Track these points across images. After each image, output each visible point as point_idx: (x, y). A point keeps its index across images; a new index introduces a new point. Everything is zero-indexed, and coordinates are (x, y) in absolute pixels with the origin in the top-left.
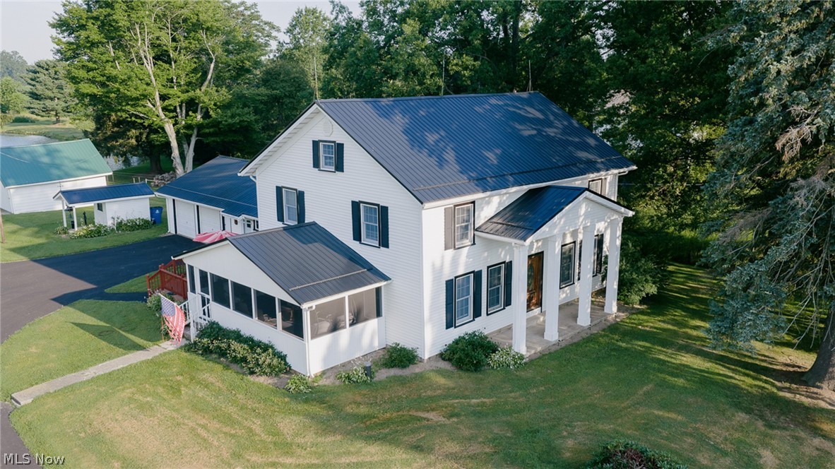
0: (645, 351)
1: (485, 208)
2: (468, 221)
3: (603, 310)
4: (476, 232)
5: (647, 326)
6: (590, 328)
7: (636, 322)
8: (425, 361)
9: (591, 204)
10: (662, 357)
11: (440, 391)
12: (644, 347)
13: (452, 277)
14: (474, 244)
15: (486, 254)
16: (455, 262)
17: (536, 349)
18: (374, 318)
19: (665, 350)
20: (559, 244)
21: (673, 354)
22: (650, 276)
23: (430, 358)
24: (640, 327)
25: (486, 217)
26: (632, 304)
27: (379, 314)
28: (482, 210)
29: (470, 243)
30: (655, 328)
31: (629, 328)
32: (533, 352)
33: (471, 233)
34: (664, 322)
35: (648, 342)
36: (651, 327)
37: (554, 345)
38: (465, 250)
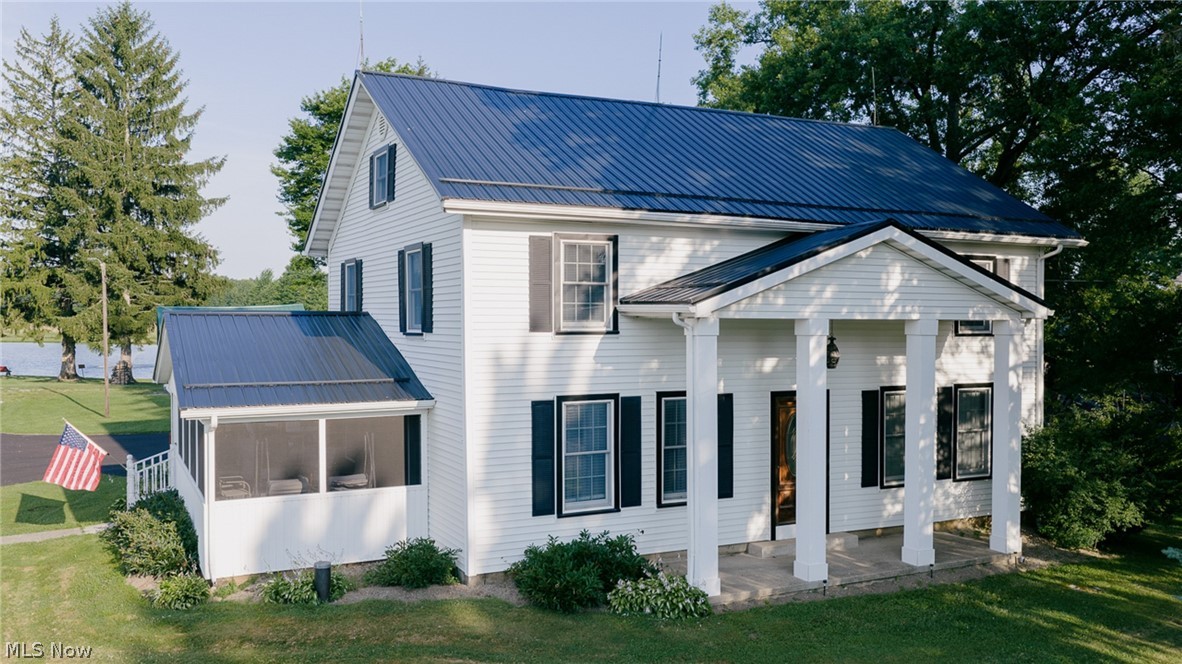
0: (1051, 630)
1: (650, 260)
2: (602, 277)
3: (988, 546)
4: (621, 308)
5: (1092, 587)
6: (931, 573)
7: (1067, 576)
8: (471, 581)
9: (920, 270)
10: (1094, 646)
11: (441, 638)
12: (1055, 621)
13: (552, 397)
14: (616, 331)
15: (654, 364)
16: (560, 364)
17: (755, 592)
18: (401, 485)
19: (1113, 633)
20: (819, 344)
21: (1132, 644)
22: (1122, 482)
23: (484, 576)
24: (1072, 586)
25: (651, 281)
26: (1076, 544)
27: (413, 476)
28: (642, 261)
29: (604, 330)
30: (1118, 593)
31: (1038, 584)
32: (744, 595)
33: (608, 307)
34: (1145, 584)
35: (1075, 614)
36: (1104, 589)
37: (815, 590)
38: (592, 344)
